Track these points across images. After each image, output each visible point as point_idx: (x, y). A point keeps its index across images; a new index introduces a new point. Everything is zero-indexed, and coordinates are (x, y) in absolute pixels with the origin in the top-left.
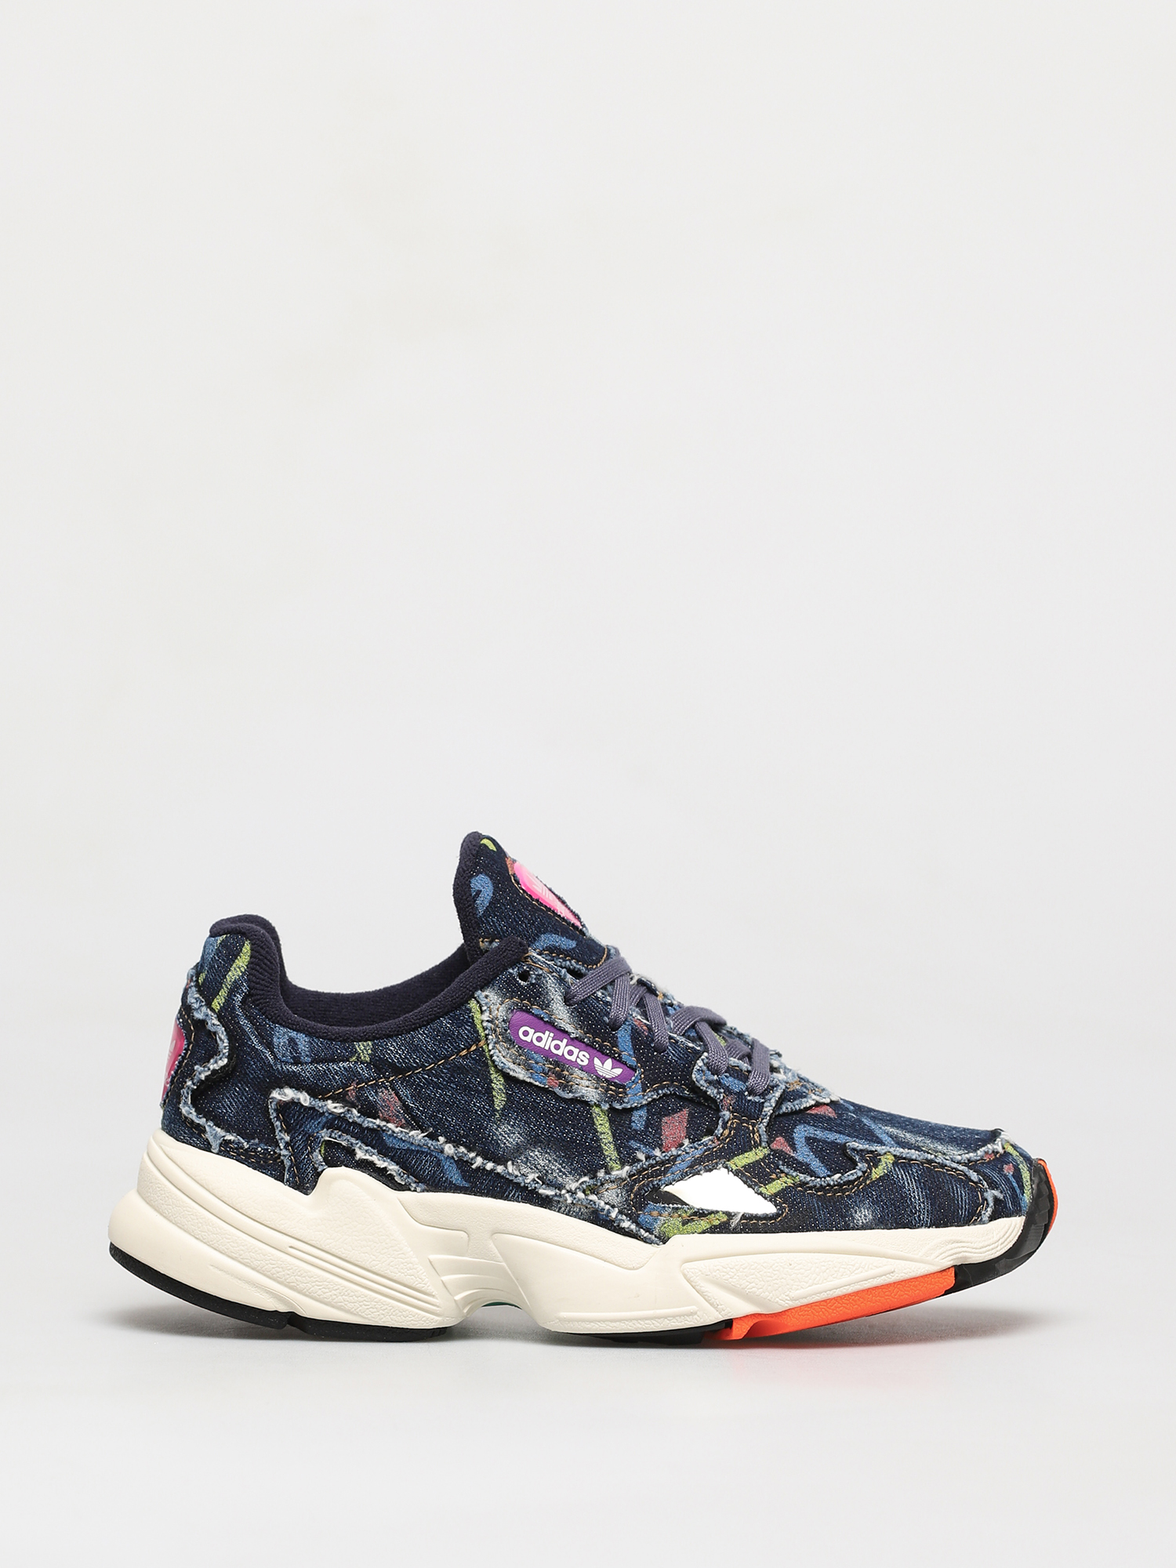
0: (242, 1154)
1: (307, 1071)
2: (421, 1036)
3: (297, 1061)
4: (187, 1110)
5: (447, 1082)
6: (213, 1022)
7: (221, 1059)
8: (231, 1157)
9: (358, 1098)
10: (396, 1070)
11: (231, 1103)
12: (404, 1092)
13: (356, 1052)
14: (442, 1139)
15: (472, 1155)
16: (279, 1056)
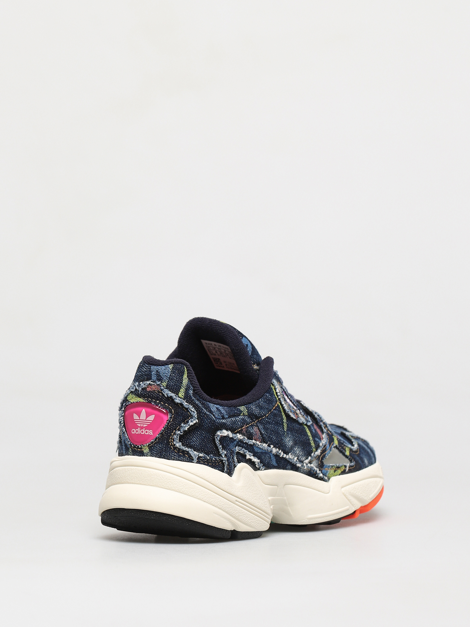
0: (206, 462)
1: (228, 421)
2: (261, 402)
3: (223, 418)
4: (178, 445)
5: (272, 421)
6: (185, 404)
7: (194, 420)
8: (202, 464)
9: (246, 432)
10: (257, 418)
11: (196, 439)
12: (261, 427)
13: (242, 411)
14: (272, 446)
15: (280, 451)
16: (216, 416)
